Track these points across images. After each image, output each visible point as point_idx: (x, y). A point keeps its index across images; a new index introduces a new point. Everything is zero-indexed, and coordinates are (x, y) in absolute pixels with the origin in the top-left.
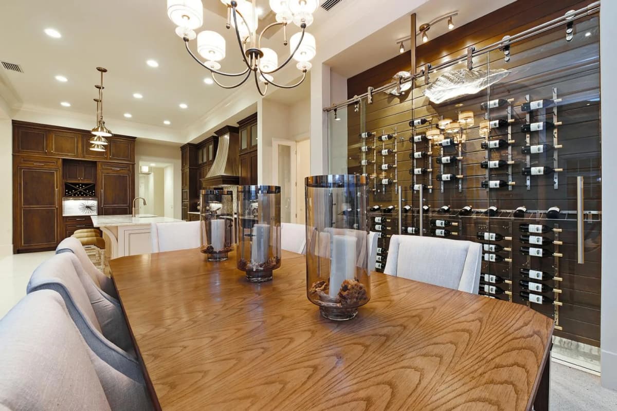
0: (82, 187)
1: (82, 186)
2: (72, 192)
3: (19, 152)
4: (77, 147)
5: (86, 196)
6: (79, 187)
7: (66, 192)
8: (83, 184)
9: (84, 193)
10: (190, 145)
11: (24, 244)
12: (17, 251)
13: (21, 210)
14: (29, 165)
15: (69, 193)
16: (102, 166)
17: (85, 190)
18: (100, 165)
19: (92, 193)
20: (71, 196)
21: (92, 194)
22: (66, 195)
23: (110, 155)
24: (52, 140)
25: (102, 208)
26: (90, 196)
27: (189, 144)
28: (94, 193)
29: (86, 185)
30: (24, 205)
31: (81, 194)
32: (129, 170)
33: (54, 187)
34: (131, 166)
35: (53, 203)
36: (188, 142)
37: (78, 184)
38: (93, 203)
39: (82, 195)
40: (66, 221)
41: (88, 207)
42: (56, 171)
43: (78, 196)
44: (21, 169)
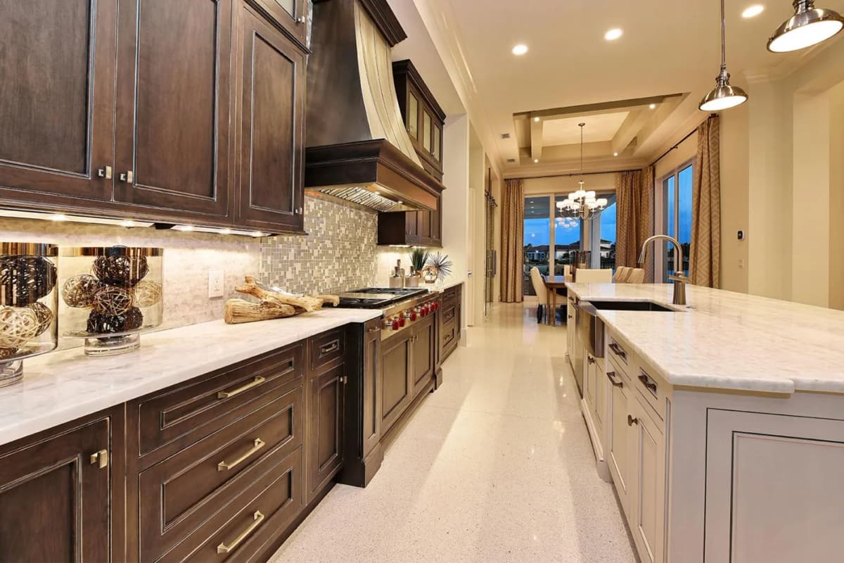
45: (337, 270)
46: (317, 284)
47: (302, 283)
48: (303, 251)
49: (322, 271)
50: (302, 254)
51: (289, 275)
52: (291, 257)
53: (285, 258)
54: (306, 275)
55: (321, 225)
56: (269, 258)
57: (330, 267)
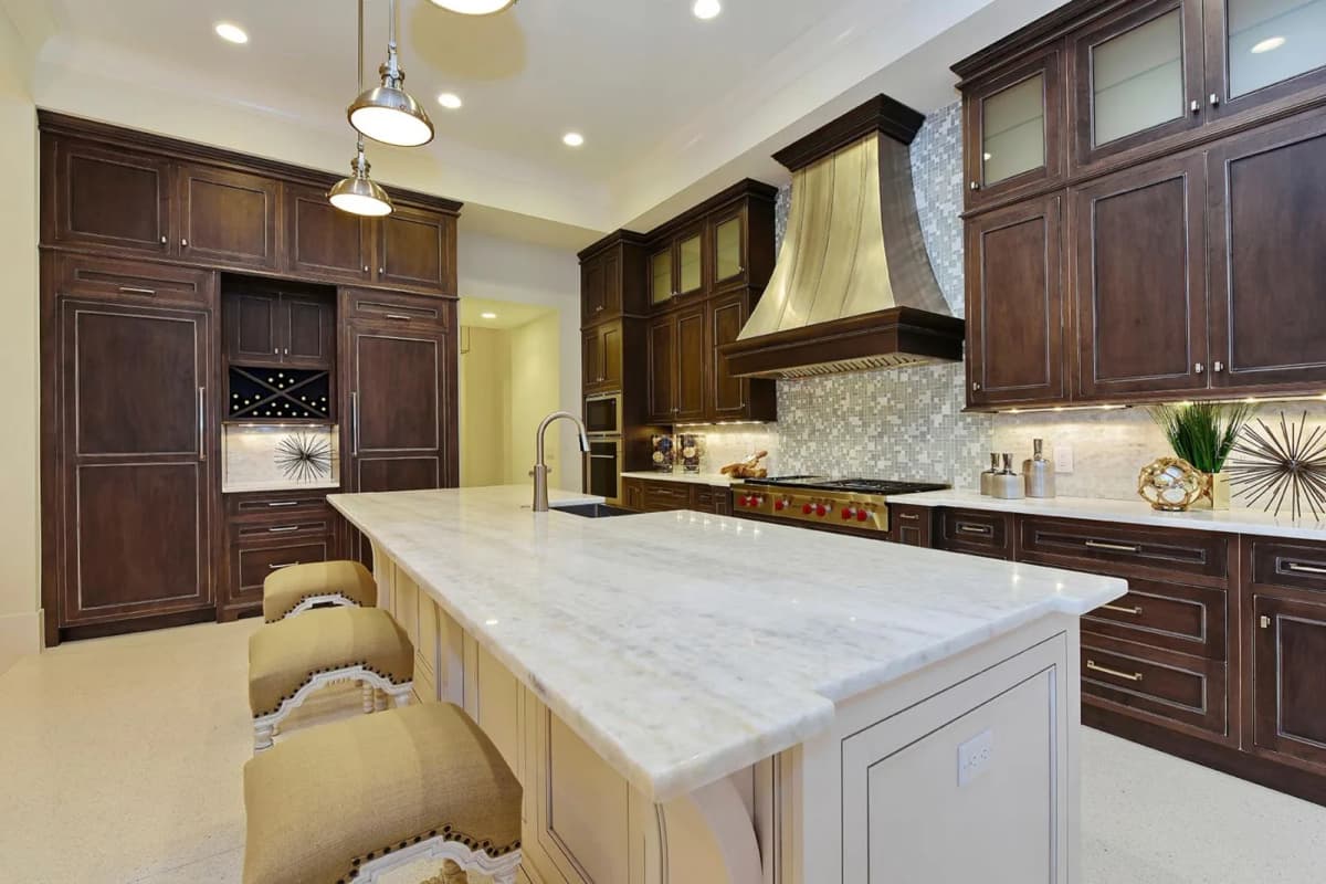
0: (287, 385)
1: (285, 381)
2: (253, 401)
3: (63, 239)
4: (272, 229)
5: (300, 415)
6: (275, 384)
7: (233, 402)
8: (289, 373)
9: (294, 407)
10: (625, 239)
11: (83, 606)
12: (60, 632)
13: (71, 470)
14: (103, 291)
15: (242, 406)
16: (351, 300)
17: (296, 394)
18: (345, 299)
19: (320, 404)
20: (248, 416)
21: (318, 408)
22: (232, 411)
23: (380, 265)
24: (184, 199)
25: (355, 459)
26: (311, 415)
27: (624, 234)
28: (326, 404)
29: (299, 374)
30: (81, 452)
31: (283, 409)
32: (439, 322)
33: (192, 379)
34: (445, 308)
35: (186, 442)
36: (619, 227)
37: (274, 372)
38: (322, 440)
39: (287, 414)
40: (235, 513)
41: (305, 457)
42: (200, 317)
43: (274, 415)
44: (71, 307)
45: (870, 451)
46: (838, 463)
47: (817, 461)
48: (819, 430)
49: (845, 451)
50: (817, 434)
51: (804, 452)
52: (805, 437)
53: (799, 438)
54: (823, 454)
55: (843, 402)
56: (785, 438)
57: (858, 448)
